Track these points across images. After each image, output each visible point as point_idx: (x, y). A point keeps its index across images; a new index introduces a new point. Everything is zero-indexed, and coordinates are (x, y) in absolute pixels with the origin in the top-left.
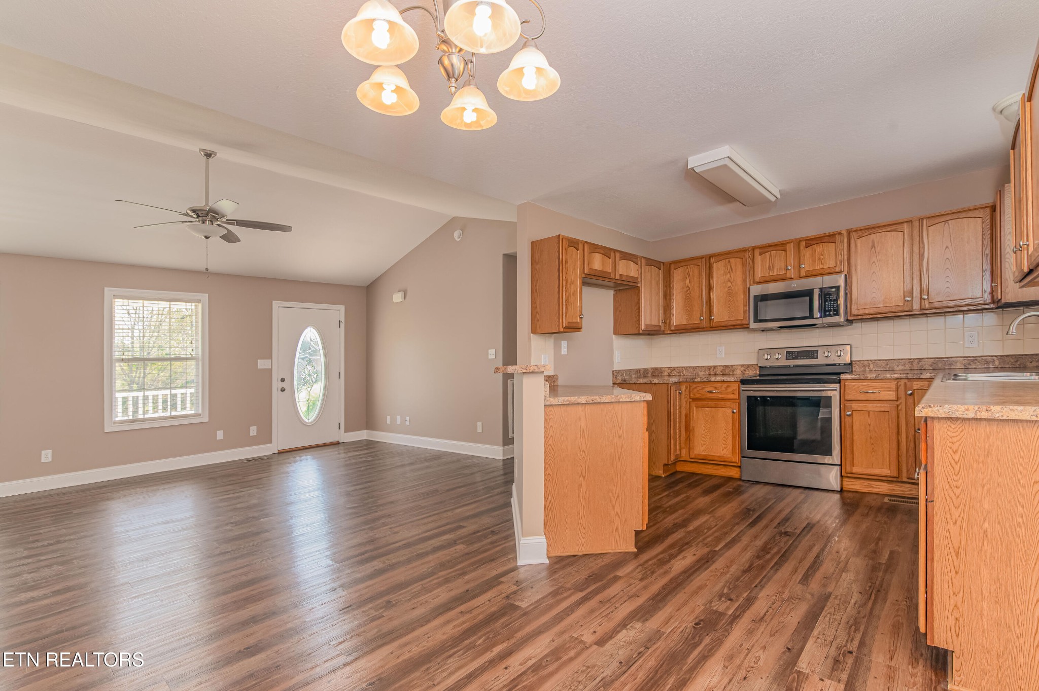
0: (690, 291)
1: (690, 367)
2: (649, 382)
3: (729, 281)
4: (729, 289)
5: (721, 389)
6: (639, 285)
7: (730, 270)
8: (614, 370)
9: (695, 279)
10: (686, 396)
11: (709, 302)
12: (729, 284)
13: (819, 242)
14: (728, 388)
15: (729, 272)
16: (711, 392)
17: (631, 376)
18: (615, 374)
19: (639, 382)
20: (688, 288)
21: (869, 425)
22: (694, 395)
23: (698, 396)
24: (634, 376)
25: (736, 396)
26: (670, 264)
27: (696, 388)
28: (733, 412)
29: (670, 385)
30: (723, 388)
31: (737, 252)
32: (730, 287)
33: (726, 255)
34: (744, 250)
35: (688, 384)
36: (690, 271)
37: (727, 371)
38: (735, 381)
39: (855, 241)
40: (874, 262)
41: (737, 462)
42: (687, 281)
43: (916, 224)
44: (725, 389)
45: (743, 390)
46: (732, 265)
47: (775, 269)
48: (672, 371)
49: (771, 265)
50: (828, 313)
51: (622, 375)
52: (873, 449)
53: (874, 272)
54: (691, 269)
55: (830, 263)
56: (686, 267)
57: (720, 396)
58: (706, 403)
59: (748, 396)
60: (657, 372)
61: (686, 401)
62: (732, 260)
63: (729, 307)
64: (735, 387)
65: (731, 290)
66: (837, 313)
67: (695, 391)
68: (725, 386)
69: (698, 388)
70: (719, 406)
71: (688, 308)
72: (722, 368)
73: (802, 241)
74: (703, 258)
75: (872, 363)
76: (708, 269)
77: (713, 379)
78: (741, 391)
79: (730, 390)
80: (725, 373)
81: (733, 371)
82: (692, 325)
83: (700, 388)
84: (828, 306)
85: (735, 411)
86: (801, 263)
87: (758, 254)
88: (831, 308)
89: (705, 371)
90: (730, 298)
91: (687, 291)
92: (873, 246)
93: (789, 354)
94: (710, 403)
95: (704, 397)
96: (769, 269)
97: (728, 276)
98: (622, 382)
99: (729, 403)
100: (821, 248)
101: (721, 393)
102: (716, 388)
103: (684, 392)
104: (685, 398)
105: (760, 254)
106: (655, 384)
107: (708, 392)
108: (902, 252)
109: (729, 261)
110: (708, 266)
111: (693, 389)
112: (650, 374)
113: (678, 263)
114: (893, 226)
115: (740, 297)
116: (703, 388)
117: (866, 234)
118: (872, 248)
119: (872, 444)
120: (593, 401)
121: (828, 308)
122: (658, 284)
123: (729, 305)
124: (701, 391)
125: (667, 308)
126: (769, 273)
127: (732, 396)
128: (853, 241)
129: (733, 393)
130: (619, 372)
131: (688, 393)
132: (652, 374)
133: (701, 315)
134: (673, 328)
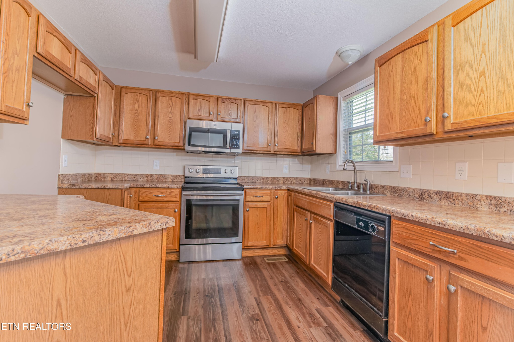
0: (138, 114)
1: (131, 174)
2: (102, 187)
3: (170, 112)
4: (170, 119)
5: (166, 193)
6: (96, 95)
7: (172, 105)
8: (60, 174)
9: (143, 105)
10: (136, 199)
11: (154, 126)
12: (170, 115)
13: (229, 101)
14: (172, 193)
15: (171, 106)
16: (157, 196)
17: (77, 180)
18: (61, 178)
19: (90, 187)
20: (136, 111)
21: (257, 216)
22: (143, 198)
23: (146, 199)
24: (79, 180)
25: (178, 199)
26: (121, 88)
27: (145, 192)
28: (175, 212)
29: (124, 190)
30: (168, 193)
31: (178, 93)
32: (171, 117)
33: (170, 94)
34: (183, 94)
35: (138, 189)
36: (139, 98)
37: (161, 179)
38: (177, 188)
39: (247, 106)
40: (255, 121)
41: (176, 249)
42: (136, 106)
43: (274, 105)
44: (169, 194)
45: (184, 195)
46: (173, 102)
47: (202, 112)
48: (114, 177)
49: (200, 109)
50: (233, 146)
51: (69, 179)
52: (258, 230)
53: (255, 126)
54: (140, 97)
55: (234, 116)
56: (136, 94)
57: (165, 199)
58: (153, 204)
59: (187, 199)
60: (99, 177)
61: (135, 204)
62: (173, 98)
63: (169, 132)
64: (177, 192)
65: (172, 119)
66: (238, 147)
67: (144, 195)
68: (169, 191)
69: (147, 193)
70: (164, 207)
71: (135, 127)
72: (157, 176)
73: (219, 98)
74: (151, 91)
75: (246, 178)
76: (154, 101)
77: (160, 186)
78: (182, 196)
79: (173, 194)
80: (159, 180)
81: (166, 179)
82: (138, 142)
83: (149, 192)
84: (234, 142)
85: (177, 210)
86: (218, 112)
87: (192, 99)
88: (235, 143)
89: (144, 178)
90: (170, 125)
91: (136, 113)
92: (255, 112)
93: (205, 170)
94: (158, 205)
95: (152, 200)
96: (198, 111)
97: (170, 109)
98: (70, 187)
99: (172, 204)
100: (230, 106)
101: (166, 197)
102: (162, 193)
103: (133, 196)
104: (134, 201)
105: (194, 100)
106: (109, 189)
107: (156, 196)
108: (267, 119)
109: (171, 99)
110: (154, 98)
111: (142, 194)
112: (93, 179)
113: (130, 90)
114: (265, 103)
115: (178, 126)
116: (151, 193)
117: (253, 104)
118: (255, 113)
119: (258, 227)
120: (84, 241)
121: (234, 143)
122: (110, 101)
123: (169, 131)
124: (149, 195)
125: (117, 123)
126: (198, 114)
127: (175, 199)
128: (246, 106)
129: (176, 197)
130: (65, 176)
131: (137, 197)
132: (95, 178)
133: (147, 134)
134: (121, 141)
